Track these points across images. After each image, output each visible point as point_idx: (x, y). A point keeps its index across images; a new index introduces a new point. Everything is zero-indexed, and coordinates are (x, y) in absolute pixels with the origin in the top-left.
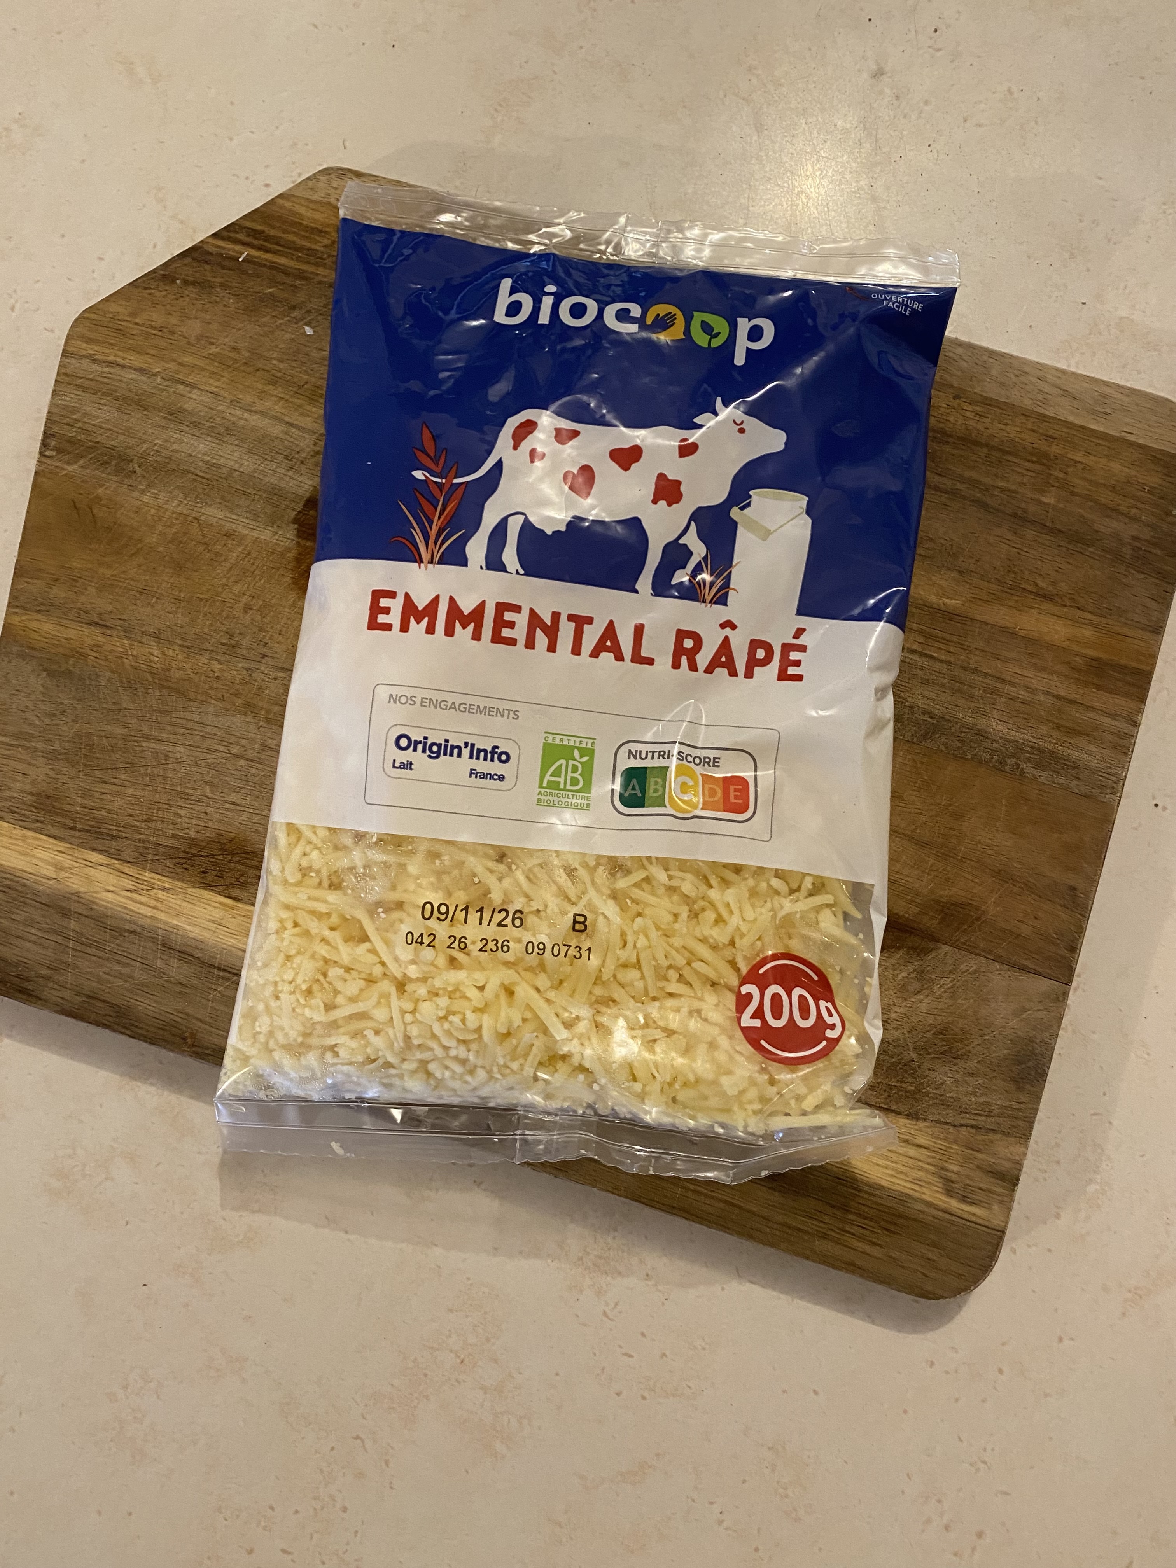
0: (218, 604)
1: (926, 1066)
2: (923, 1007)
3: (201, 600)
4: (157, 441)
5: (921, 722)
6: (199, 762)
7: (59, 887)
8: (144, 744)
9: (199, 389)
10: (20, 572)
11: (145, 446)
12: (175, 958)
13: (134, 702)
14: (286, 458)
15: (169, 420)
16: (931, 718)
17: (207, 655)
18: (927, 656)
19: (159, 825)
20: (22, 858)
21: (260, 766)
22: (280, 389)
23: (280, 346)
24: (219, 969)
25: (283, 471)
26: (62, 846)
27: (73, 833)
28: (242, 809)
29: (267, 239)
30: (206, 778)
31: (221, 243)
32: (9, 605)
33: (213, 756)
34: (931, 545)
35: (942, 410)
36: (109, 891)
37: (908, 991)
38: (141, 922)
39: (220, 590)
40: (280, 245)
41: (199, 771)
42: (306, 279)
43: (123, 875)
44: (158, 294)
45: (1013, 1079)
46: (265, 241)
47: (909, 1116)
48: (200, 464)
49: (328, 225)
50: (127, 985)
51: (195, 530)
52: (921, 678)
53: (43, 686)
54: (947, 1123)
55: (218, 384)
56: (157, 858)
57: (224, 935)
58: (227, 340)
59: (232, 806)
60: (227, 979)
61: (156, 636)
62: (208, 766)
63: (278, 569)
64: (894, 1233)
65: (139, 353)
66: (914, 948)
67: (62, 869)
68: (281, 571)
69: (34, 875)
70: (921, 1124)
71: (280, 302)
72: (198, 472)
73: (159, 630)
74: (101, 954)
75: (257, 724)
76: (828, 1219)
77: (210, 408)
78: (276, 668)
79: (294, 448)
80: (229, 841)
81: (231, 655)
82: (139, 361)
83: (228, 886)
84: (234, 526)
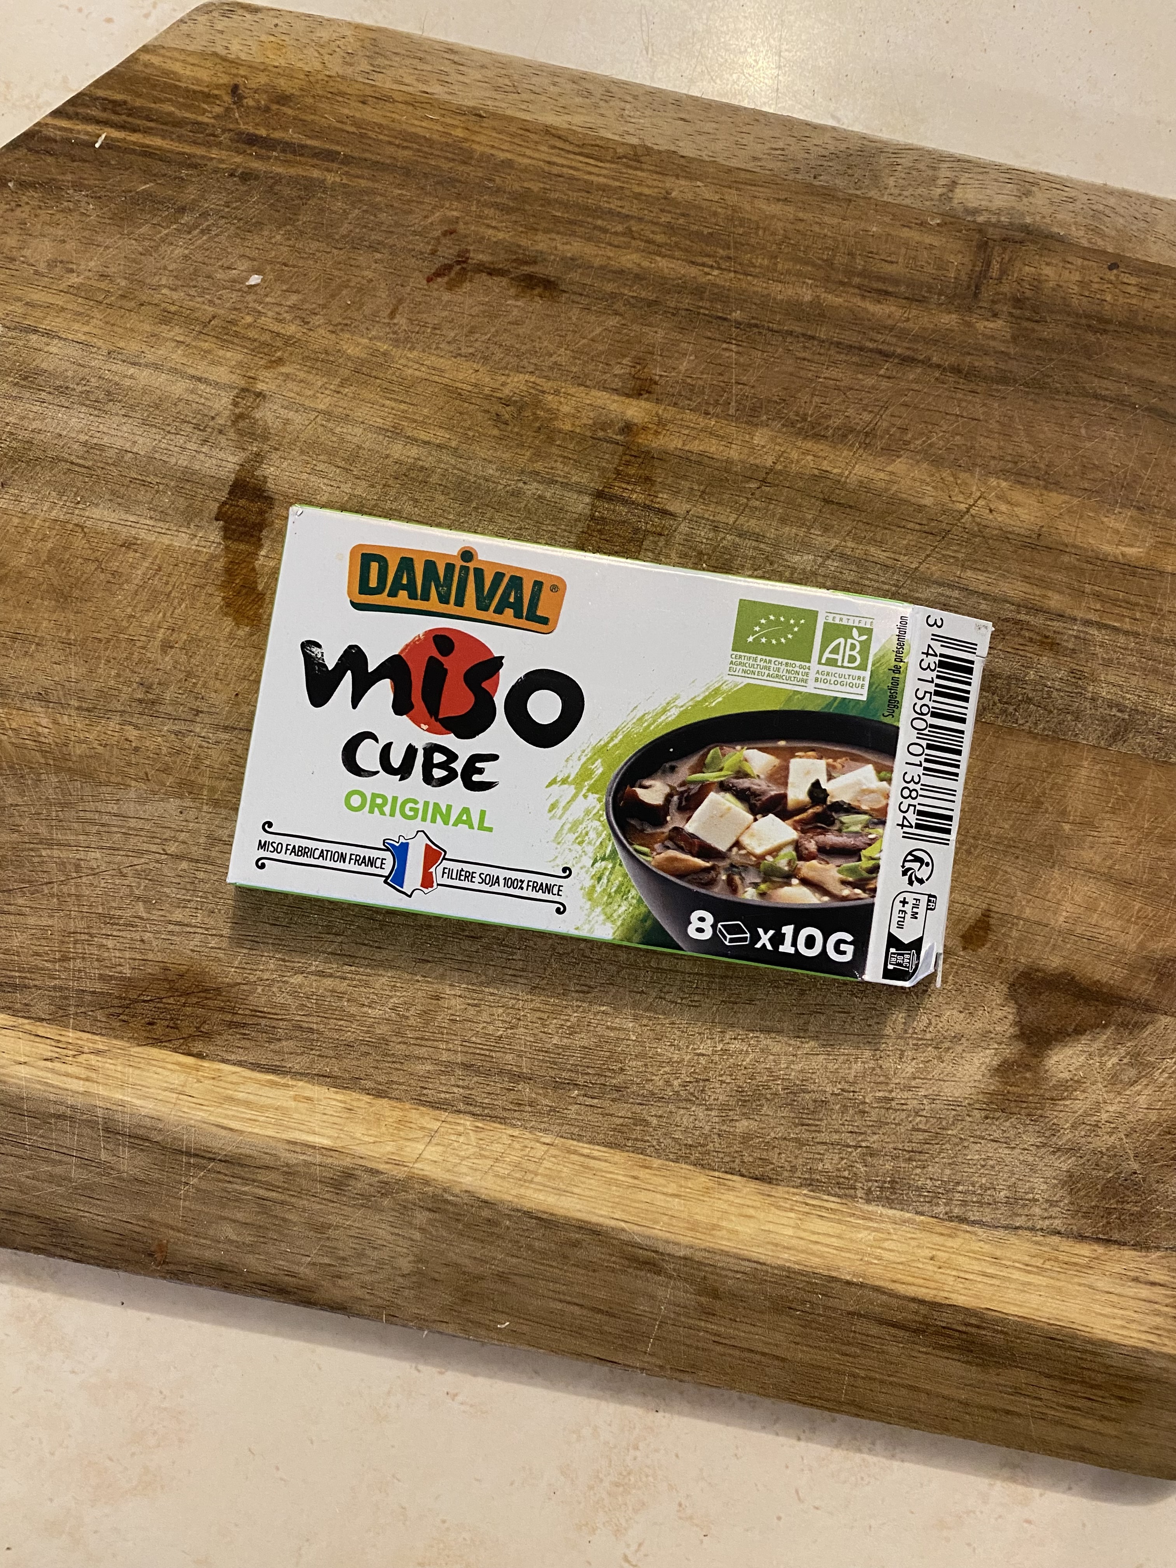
0: (124, 645)
1: (1153, 1177)
2: (1142, 1100)
3: (100, 640)
4: (10, 419)
5: (1108, 718)
6: (124, 871)
8: (44, 853)
9: (60, 338)
12: (124, 1146)
13: (22, 794)
14: (197, 427)
15: (22, 386)
16: (1119, 711)
17: (117, 718)
18: (1106, 627)
19: (79, 964)
21: (210, 867)
22: (176, 329)
23: (170, 268)
24: (188, 1154)
25: (195, 447)
28: (192, 930)
29: (132, 112)
30: (137, 892)
31: (64, 123)
33: (143, 860)
34: (1100, 475)
35: (1096, 286)
36: (20, 1063)
37: (1122, 1082)
38: (70, 1101)
39: (125, 623)
40: (152, 120)
41: (126, 882)
42: (195, 166)
43: (38, 1039)
46: (129, 115)
47: (1136, 1246)
48: (75, 446)
49: (218, 87)
50: (61, 1190)
51: (79, 542)
52: (1103, 659)
55: (86, 329)
56: (83, 1010)
57: (189, 1107)
58: (92, 264)
59: (177, 929)
60: (202, 1168)
61: (42, 697)
62: (138, 875)
63: (202, 587)
64: (1132, 1401)
66: (1124, 1025)
68: (210, 589)
70: (1154, 1255)
71: (162, 203)
72: (73, 458)
73: (46, 689)
74: (20, 1152)
75: (200, 810)
76: (1044, 1394)
77: (80, 365)
78: (217, 727)
79: (206, 412)
80: (182, 975)
81: (151, 716)
83: (184, 1038)
84: (133, 532)
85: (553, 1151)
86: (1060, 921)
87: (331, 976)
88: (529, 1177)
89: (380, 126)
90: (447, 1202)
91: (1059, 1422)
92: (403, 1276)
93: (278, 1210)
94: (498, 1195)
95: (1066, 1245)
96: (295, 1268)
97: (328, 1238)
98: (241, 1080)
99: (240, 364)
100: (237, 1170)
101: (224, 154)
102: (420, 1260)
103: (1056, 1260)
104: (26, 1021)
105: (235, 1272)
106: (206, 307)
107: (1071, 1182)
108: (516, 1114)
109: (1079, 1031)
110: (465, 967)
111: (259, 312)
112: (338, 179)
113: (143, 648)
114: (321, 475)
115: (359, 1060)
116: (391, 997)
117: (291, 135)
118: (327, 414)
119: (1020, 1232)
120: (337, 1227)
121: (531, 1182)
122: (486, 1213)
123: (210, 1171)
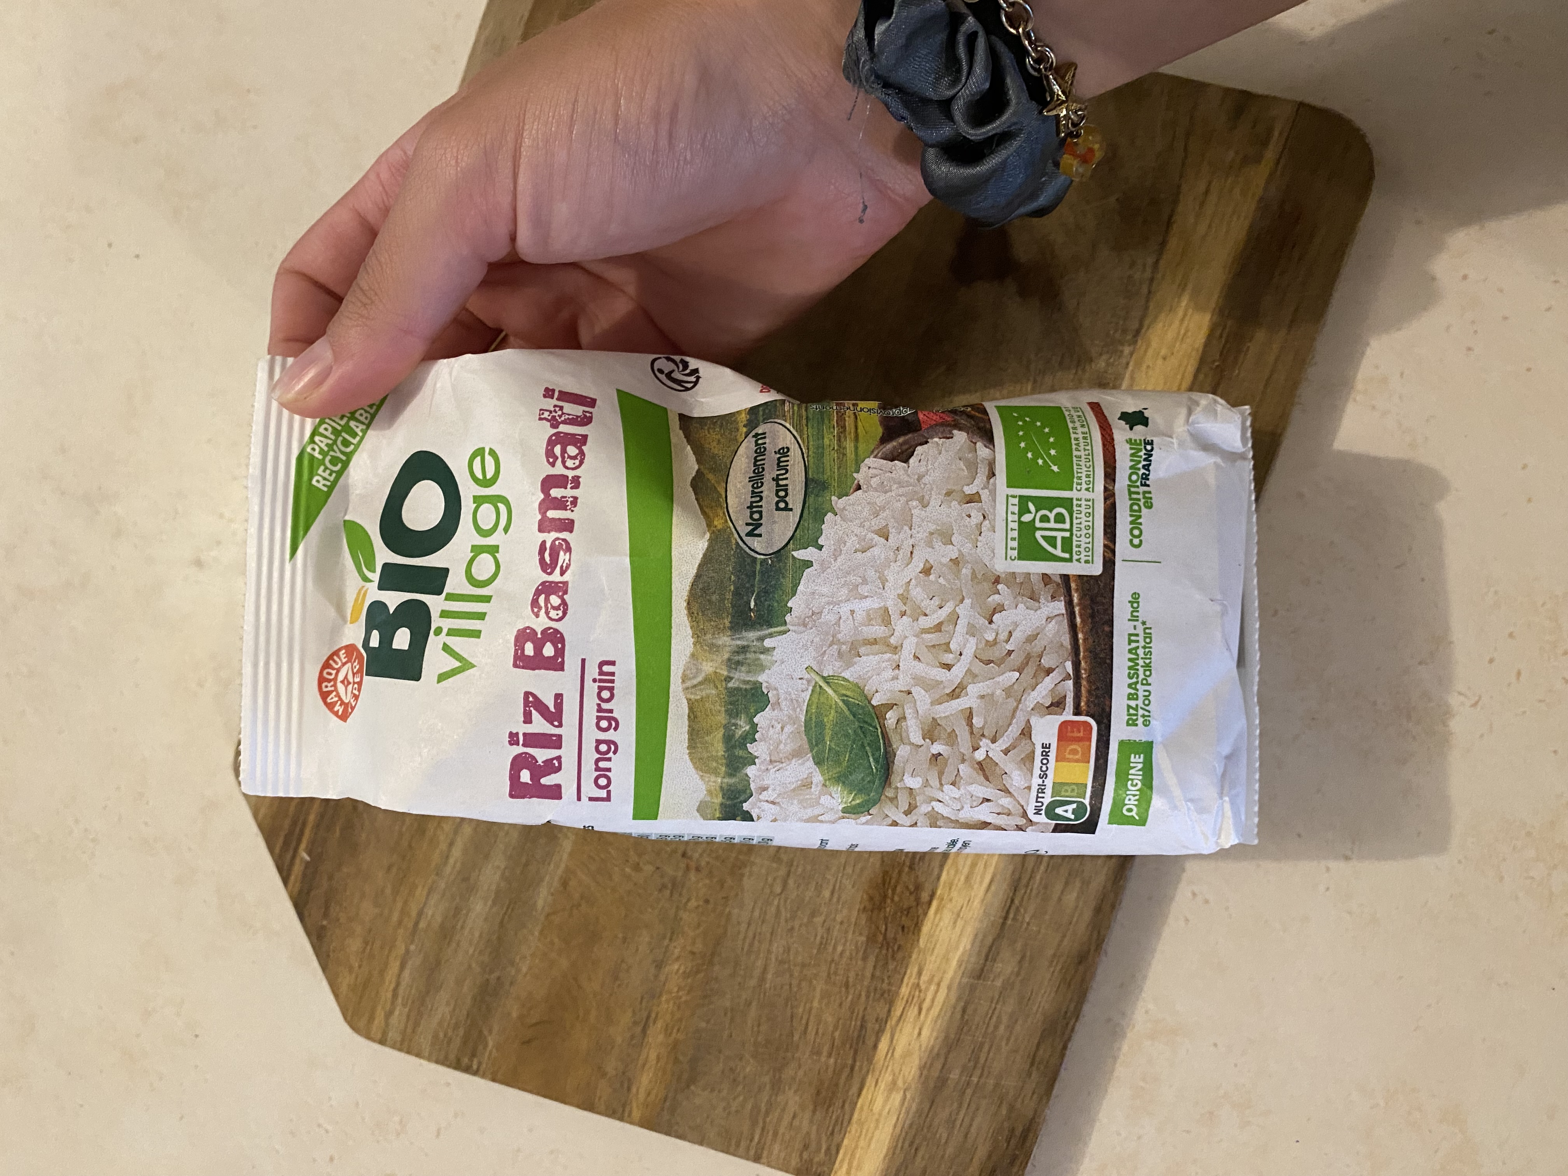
0: (631, 899)
1: (1122, 186)
3: (626, 916)
4: (471, 951)
6: (789, 927)
7: (913, 1086)
8: (768, 985)
9: (423, 909)
10: (588, 1106)
11: (474, 965)
12: (992, 966)
13: (725, 994)
15: (451, 939)
17: (681, 912)
19: (852, 975)
20: (881, 1126)
21: (795, 863)
22: (430, 825)
24: (1006, 918)
26: (870, 1081)
27: (857, 1068)
28: (838, 883)
29: (291, 832)
30: (805, 920)
31: (293, 880)
32: (621, 1119)
33: (784, 911)
36: (919, 1034)
38: (953, 1000)
39: (617, 896)
41: (797, 928)
43: (904, 1017)
44: (334, 944)
46: (293, 835)
47: (1176, 202)
48: (494, 910)
51: (557, 919)
53: (704, 1090)
54: (1183, 164)
55: (420, 889)
56: (886, 979)
57: (970, 911)
58: (380, 876)
59: (836, 896)
60: (1018, 909)
61: (660, 965)
62: (793, 918)
64: (1301, 213)
65: (386, 967)
67: (894, 1083)
69: (899, 1115)
70: (1185, 189)
71: (350, 821)
72: (502, 912)
73: (654, 961)
74: (986, 1047)
75: (753, 863)
76: (1285, 282)
77: (443, 897)
80: (871, 899)
81: (682, 887)
82: (394, 967)
83: (918, 905)
84: (556, 879)
91: (1309, 272)
95: (1168, 256)
98: (954, 867)
100: (1024, 881)
103: (1179, 263)
104: (889, 1023)
105: (1103, 898)
107: (1118, 248)
113: (636, 885)
119: (1153, 290)
123: (1021, 904)
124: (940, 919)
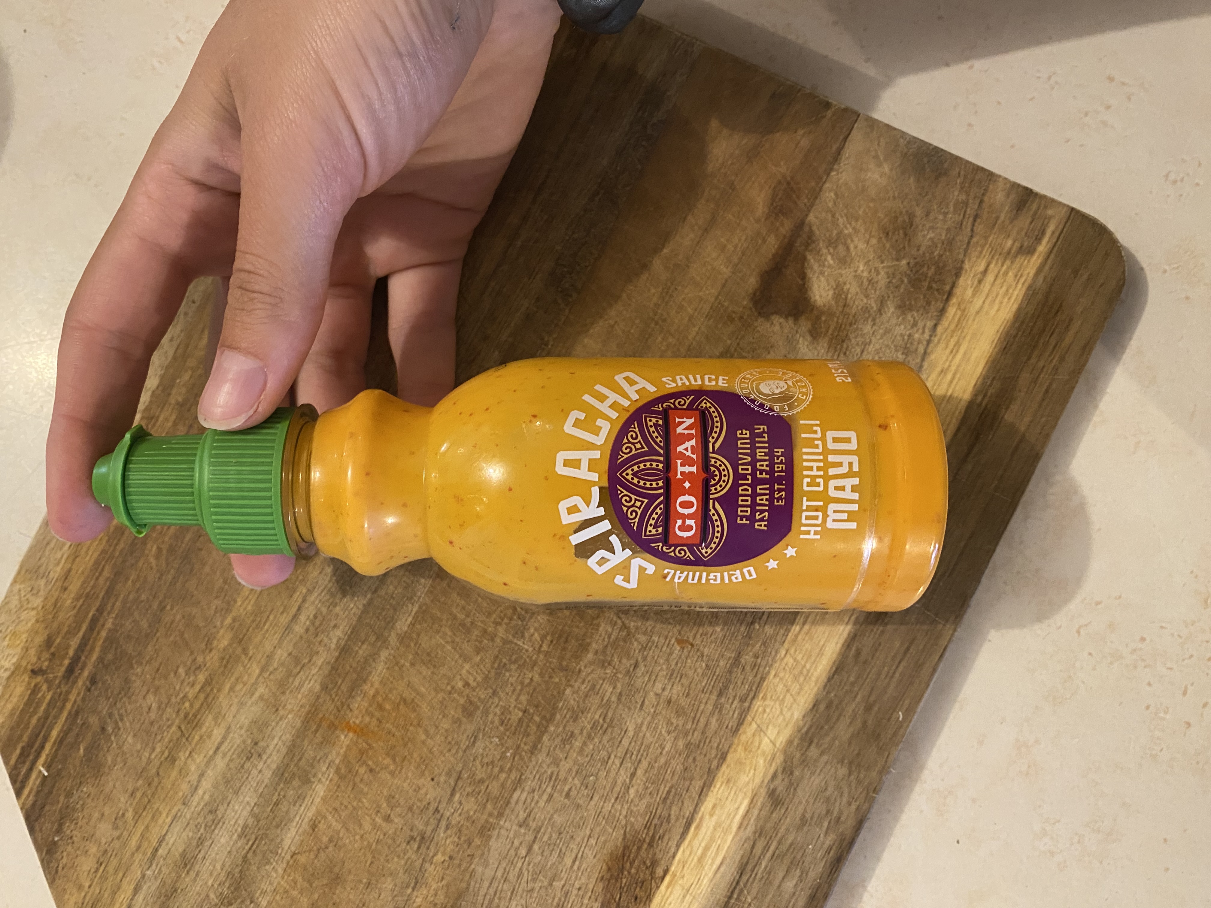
0: (379, 847)
1: (914, 252)
2: (862, 246)
3: (372, 863)
4: (210, 883)
5: (600, 204)
6: (529, 888)
9: (165, 835)
11: (212, 896)
14: (248, 759)
15: (190, 869)
16: (597, 195)
17: (427, 865)
21: (542, 830)
22: (181, 754)
23: (139, 748)
24: (730, 897)
25: (262, 763)
28: (581, 853)
29: (30, 745)
30: (546, 883)
31: (26, 792)
33: (526, 874)
37: (845, 257)
39: (365, 843)
40: (40, 733)
41: (537, 889)
42: (77, 713)
44: (64, 861)
45: (937, 177)
46: (32, 747)
47: (958, 275)
48: (240, 844)
49: (29, 683)
51: (302, 859)
54: (969, 243)
55: (164, 815)
57: (698, 889)
58: (122, 799)
59: (577, 863)
60: (741, 891)
62: (534, 880)
63: (355, 784)
64: (1061, 306)
65: (119, 889)
66: (807, 245)
70: (967, 266)
71: (95, 742)
72: (247, 847)
75: (502, 827)
76: (1041, 364)
77: (187, 826)
78: (450, 800)
79: (240, 750)
80: (609, 869)
81: (431, 841)
82: (127, 889)
83: (652, 878)
84: (306, 820)
85: (792, 651)
86: (726, 271)
87: (636, 769)
88: (805, 672)
89: (84, 583)
90: (807, 732)
91: (1062, 359)
92: (850, 774)
93: (784, 847)
94: (812, 696)
95: (945, 323)
96: (826, 846)
97: (812, 818)
98: (689, 848)
99: (215, 719)
100: (749, 867)
101: (75, 692)
102: (842, 762)
103: (953, 331)
105: (819, 887)
106: (171, 731)
107: (903, 308)
108: (761, 669)
109: (803, 276)
110: (653, 677)
111: (184, 696)
112: (111, 620)
113: (385, 835)
114: (301, 685)
115: (696, 766)
116: (661, 732)
117: (74, 643)
118: (263, 670)
119: (929, 351)
120: (805, 811)
121: (808, 671)
122: (822, 707)
123: (745, 886)
124: (671, 893)
